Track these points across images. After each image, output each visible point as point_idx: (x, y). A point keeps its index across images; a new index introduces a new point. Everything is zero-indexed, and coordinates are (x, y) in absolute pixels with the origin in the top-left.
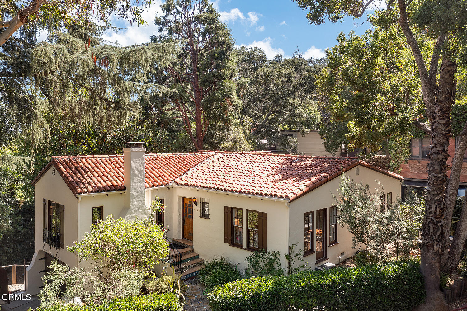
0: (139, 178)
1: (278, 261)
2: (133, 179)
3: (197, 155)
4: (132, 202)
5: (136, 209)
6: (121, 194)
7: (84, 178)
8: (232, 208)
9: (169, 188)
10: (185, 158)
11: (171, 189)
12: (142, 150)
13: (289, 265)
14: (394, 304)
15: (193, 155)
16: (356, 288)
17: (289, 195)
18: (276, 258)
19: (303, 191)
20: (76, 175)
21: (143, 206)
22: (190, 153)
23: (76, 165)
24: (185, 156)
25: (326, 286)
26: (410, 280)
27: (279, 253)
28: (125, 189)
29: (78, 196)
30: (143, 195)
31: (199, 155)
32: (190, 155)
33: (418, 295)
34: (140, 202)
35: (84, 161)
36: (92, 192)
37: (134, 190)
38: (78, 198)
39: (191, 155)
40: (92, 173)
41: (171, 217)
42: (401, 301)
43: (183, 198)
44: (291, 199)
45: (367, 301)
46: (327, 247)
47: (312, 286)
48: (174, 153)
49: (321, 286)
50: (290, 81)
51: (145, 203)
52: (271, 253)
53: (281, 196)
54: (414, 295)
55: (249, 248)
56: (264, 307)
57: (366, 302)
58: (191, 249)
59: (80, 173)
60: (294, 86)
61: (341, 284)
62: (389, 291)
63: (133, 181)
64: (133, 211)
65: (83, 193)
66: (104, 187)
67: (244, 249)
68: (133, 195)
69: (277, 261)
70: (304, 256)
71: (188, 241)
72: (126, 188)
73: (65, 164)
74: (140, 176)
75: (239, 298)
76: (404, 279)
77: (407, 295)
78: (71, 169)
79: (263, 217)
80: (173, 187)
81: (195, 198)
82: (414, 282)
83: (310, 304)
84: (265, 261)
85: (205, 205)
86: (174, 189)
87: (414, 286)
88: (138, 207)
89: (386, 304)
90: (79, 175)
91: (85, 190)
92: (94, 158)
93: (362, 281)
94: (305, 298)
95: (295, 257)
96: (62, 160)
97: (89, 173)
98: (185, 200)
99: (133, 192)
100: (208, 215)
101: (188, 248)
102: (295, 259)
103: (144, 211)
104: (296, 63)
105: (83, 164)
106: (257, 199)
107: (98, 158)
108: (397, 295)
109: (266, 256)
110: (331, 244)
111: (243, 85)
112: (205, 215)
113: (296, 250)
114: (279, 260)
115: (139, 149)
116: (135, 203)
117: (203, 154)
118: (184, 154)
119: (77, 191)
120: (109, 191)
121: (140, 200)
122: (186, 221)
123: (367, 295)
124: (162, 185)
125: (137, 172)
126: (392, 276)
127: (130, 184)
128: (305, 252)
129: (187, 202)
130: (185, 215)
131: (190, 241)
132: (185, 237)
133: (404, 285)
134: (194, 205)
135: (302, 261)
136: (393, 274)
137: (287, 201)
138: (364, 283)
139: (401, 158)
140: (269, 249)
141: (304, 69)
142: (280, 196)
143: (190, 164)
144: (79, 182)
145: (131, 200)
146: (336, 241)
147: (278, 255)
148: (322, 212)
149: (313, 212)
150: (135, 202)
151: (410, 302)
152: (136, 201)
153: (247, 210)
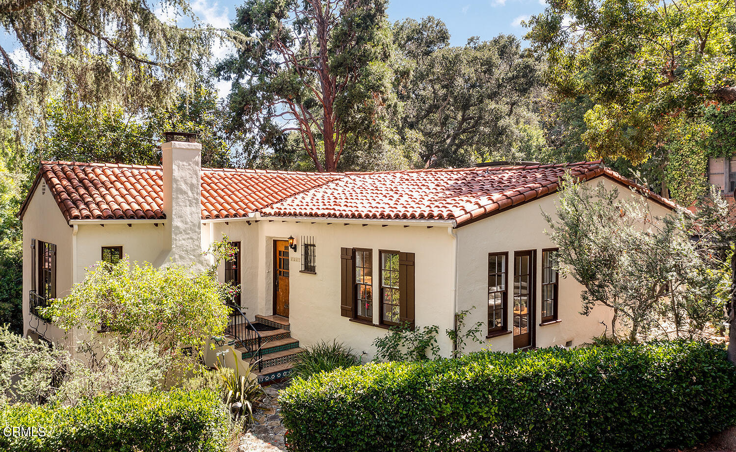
0: (188, 197)
1: (435, 344)
2: (177, 198)
3: (312, 177)
4: (176, 240)
5: (183, 253)
6: (156, 225)
7: (91, 196)
8: (354, 251)
9: (248, 222)
10: (287, 179)
11: (253, 224)
12: (194, 148)
13: (456, 349)
14: (670, 423)
15: (304, 176)
16: (585, 387)
17: (456, 214)
18: (431, 338)
19: (485, 209)
20: (77, 191)
21: (196, 249)
22: (298, 172)
23: (82, 175)
24: (288, 176)
25: (519, 381)
26: (705, 374)
27: (436, 329)
28: (164, 217)
29: (72, 222)
30: (197, 230)
31: (315, 176)
32: (298, 175)
33: (725, 407)
34: (190, 241)
35: (99, 171)
36: (99, 217)
37: (179, 219)
38: (72, 226)
39: (301, 175)
40: (108, 189)
41: (254, 276)
42: (686, 420)
43: (275, 242)
44: (459, 220)
45: (609, 415)
46: (537, 326)
47: (490, 381)
48: (268, 171)
49: (509, 381)
50: (489, 71)
51: (200, 243)
52: (422, 331)
53: (441, 217)
54: (714, 407)
55: (383, 324)
56: (386, 419)
57: (606, 418)
58: (285, 331)
59: (86, 188)
60: (497, 80)
61: (551, 377)
62: (657, 396)
63: (178, 203)
64: (177, 257)
65: (82, 218)
66: (125, 212)
67: (374, 325)
68: (177, 227)
69: (432, 345)
70: (487, 338)
71: (282, 319)
72: (165, 215)
73: (61, 174)
74: (190, 194)
75: (335, 399)
76: (691, 370)
77: (699, 404)
78: (70, 180)
79: (407, 262)
80: (256, 221)
81: (291, 238)
82: (714, 379)
83: (485, 416)
84: (411, 345)
85: (308, 248)
86: (259, 225)
87: (715, 387)
88: (186, 251)
89: (652, 423)
90: (82, 191)
91: (86, 212)
92: (119, 168)
93: (599, 373)
94: (473, 403)
95: (468, 335)
96: (57, 168)
97: (102, 189)
98: (279, 244)
99: (177, 222)
100: (314, 267)
101: (281, 330)
102: (468, 340)
103: (199, 259)
104: (502, 43)
105: (96, 176)
106: (396, 227)
107: (126, 169)
108: (675, 406)
109: (411, 336)
110: (545, 320)
111: (405, 73)
112: (309, 269)
113: (470, 323)
114: (436, 341)
115: (189, 145)
116: (180, 243)
117: (321, 176)
118: (288, 174)
119: (70, 215)
120: (132, 217)
121: (192, 238)
122: (281, 283)
123: (608, 403)
124: (235, 216)
125: (184, 187)
126: (665, 364)
127: (171, 207)
128: (490, 332)
129: (281, 248)
130: (278, 272)
131: (286, 319)
132: (278, 311)
133: (692, 383)
134: (291, 251)
135: (481, 343)
136: (665, 361)
137: (451, 223)
138: (602, 378)
139: (690, 195)
140: (418, 323)
141: (516, 54)
142: (438, 216)
143: (295, 188)
144: (79, 200)
145: (173, 236)
146: (555, 317)
147: (434, 333)
148: (526, 256)
149: (506, 254)
150: (180, 241)
151: (706, 421)
152: (184, 240)
153: (381, 252)
